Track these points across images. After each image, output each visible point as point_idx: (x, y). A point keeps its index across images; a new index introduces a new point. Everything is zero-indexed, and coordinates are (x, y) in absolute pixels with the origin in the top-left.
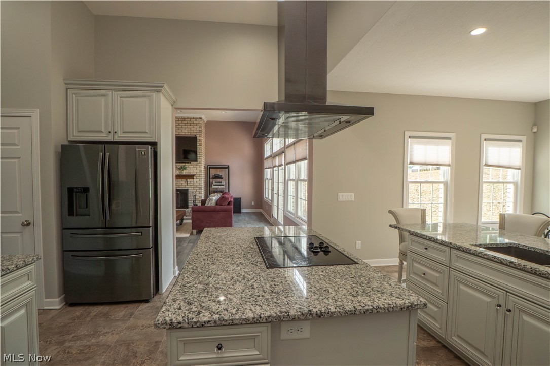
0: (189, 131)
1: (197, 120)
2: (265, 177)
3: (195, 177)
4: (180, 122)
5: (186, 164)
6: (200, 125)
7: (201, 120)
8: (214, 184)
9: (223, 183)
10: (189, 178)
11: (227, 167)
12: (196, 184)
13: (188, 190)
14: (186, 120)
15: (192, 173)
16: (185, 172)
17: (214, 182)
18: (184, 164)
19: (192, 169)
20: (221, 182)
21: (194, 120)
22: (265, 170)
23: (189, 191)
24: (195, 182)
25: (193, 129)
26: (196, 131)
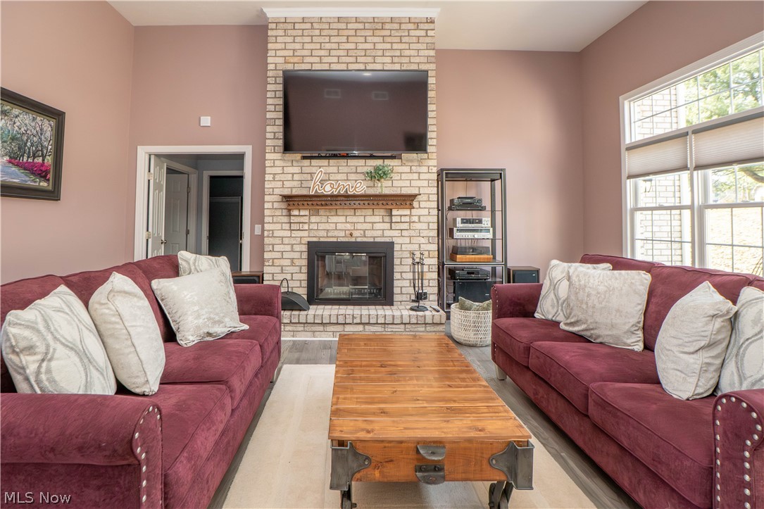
0: (396, 60)
1: (421, 26)
2: (629, 203)
3: (415, 204)
4: (370, 33)
5: (387, 162)
6: (428, 40)
7: (431, 26)
8: (459, 225)
9: (487, 222)
10: (400, 206)
11: (495, 176)
12: (418, 226)
13: (392, 243)
14: (387, 26)
15: (405, 191)
16: (385, 187)
17: (459, 220)
18: (379, 162)
19: (404, 176)
20: (480, 221)
21: (411, 26)
22: (629, 184)
23: (397, 247)
24: (415, 219)
25: (407, 53)
26: (417, 60)
